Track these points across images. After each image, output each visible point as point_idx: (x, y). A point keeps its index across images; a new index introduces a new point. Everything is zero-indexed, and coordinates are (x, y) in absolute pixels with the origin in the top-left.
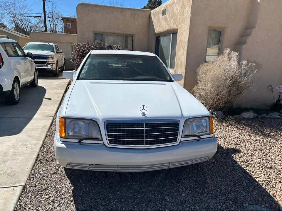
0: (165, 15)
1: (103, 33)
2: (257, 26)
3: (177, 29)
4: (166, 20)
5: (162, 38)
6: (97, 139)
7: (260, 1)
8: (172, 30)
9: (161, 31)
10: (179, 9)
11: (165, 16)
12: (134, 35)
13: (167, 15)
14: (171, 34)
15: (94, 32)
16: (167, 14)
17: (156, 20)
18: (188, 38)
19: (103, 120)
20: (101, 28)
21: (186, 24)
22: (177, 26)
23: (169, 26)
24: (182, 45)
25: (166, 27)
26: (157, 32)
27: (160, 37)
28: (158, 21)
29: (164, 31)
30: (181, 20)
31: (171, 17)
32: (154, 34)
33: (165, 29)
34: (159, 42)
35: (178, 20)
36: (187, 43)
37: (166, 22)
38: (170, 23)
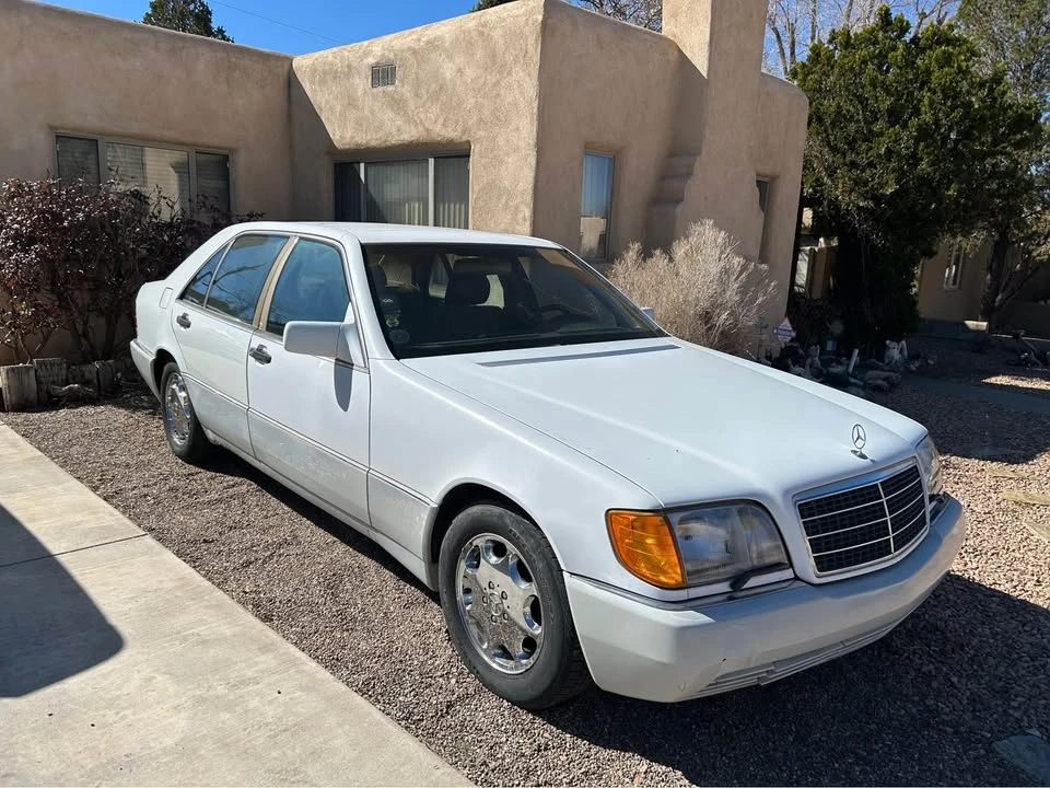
0: (393, 84)
1: (95, 137)
2: (705, 149)
3: (468, 142)
4: (397, 104)
5: (372, 170)
6: (777, 567)
7: (708, 75)
8: (439, 143)
9: (373, 143)
10: (470, 73)
11: (390, 88)
12: (233, 150)
13: (401, 88)
14: (431, 161)
15: (52, 128)
16: (402, 81)
17: (336, 98)
18: (531, 179)
19: (786, 493)
20: (84, 113)
21: (517, 129)
22: (464, 132)
23: (421, 128)
24: (503, 201)
25: (399, 130)
26: (347, 147)
27: (362, 166)
28: (349, 104)
29: (388, 144)
30: (486, 113)
31: (425, 97)
32: (328, 153)
33: (398, 138)
34: (359, 185)
35: (469, 111)
36: (529, 197)
37: (398, 114)
38: (422, 116)
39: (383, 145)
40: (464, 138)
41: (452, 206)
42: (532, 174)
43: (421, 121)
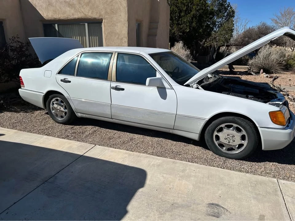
2: (160, 21)
3: (102, 19)
5: (60, 26)
7: (159, 0)
12: (4, 20)
14: (86, 24)
21: (120, 15)
22: (100, 16)
23: (82, 14)
24: (117, 36)
25: (73, 14)
26: (49, 19)
27: (56, 25)
28: (49, 5)
29: (69, 18)
30: (108, 10)
31: (83, 4)
32: (41, 21)
33: (72, 17)
34: (56, 32)
35: (102, 9)
36: (126, 35)
37: (72, 9)
38: (83, 10)
39: (66, 19)
40: (100, 18)
41: (93, 37)
42: (127, 29)
43: (82, 11)
